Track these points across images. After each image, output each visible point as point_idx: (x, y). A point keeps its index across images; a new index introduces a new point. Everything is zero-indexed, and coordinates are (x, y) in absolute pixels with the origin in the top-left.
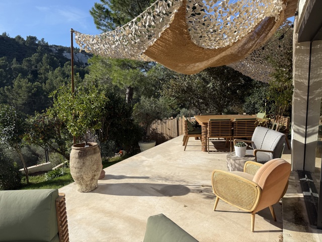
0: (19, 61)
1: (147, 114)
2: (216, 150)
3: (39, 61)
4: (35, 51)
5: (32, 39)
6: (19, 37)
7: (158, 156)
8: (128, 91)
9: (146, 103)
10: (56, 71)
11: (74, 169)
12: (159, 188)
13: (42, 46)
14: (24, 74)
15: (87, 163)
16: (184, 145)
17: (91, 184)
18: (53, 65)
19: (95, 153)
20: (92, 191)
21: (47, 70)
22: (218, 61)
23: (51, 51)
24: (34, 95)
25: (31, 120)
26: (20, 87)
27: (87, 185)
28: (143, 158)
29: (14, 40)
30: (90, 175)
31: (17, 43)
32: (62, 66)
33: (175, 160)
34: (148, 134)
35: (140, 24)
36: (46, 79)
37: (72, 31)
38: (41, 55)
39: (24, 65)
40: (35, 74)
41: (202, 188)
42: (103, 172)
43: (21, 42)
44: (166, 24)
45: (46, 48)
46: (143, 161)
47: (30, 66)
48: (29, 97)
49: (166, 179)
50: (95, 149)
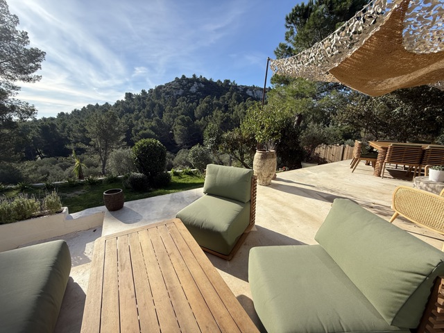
0: (218, 99)
1: (314, 138)
2: (391, 177)
3: (230, 97)
4: (228, 90)
5: (227, 81)
6: (219, 81)
7: (323, 172)
8: (297, 118)
9: (314, 128)
10: (240, 105)
11: (256, 167)
12: (325, 196)
13: (233, 86)
14: (220, 107)
15: (267, 164)
16: (352, 167)
17: (267, 180)
18: (239, 100)
19: (273, 157)
20: (267, 186)
21: (234, 104)
22: (420, 78)
23: (238, 90)
24: (225, 122)
25: (225, 135)
26: (217, 116)
27: (264, 180)
28: (309, 172)
29: (216, 83)
30: (267, 173)
31: (218, 85)
32: (245, 101)
33: (342, 178)
34: (312, 156)
35: (343, 33)
36: (233, 111)
37: (269, 60)
38: (232, 93)
39: (221, 102)
40: (227, 107)
41: (373, 205)
42: (275, 175)
43: (220, 85)
44: (377, 27)
45: (236, 88)
46: (308, 174)
47: (223, 102)
48: (221, 123)
49: (332, 191)
50: (273, 155)
